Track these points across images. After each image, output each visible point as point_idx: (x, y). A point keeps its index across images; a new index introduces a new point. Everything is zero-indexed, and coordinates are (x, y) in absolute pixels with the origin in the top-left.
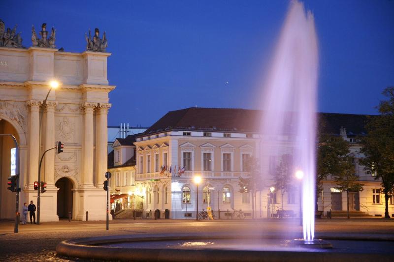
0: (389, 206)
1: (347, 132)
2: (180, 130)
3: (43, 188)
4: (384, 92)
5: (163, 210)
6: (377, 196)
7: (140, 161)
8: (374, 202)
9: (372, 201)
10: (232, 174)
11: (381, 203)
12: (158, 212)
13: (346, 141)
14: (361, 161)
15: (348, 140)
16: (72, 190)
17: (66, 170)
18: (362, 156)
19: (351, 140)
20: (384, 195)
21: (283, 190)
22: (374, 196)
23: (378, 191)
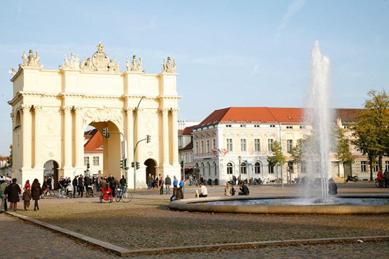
0: (373, 173)
1: (342, 122)
2: (224, 123)
3: (137, 166)
4: (368, 94)
5: (213, 179)
6: (365, 166)
7: (196, 146)
8: (362, 170)
9: (361, 169)
10: (261, 153)
11: (367, 171)
12: (210, 180)
13: (342, 129)
14: (353, 142)
15: (343, 127)
16: (155, 167)
17: (151, 153)
18: (353, 138)
19: (345, 128)
20: (369, 166)
21: (299, 164)
22: (362, 166)
23: (365, 162)
